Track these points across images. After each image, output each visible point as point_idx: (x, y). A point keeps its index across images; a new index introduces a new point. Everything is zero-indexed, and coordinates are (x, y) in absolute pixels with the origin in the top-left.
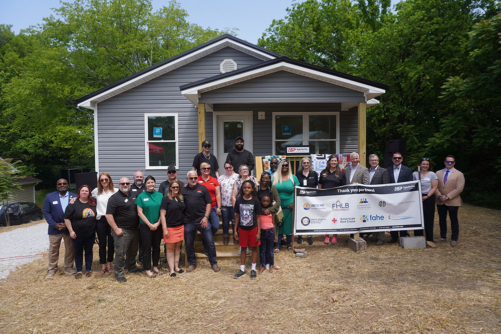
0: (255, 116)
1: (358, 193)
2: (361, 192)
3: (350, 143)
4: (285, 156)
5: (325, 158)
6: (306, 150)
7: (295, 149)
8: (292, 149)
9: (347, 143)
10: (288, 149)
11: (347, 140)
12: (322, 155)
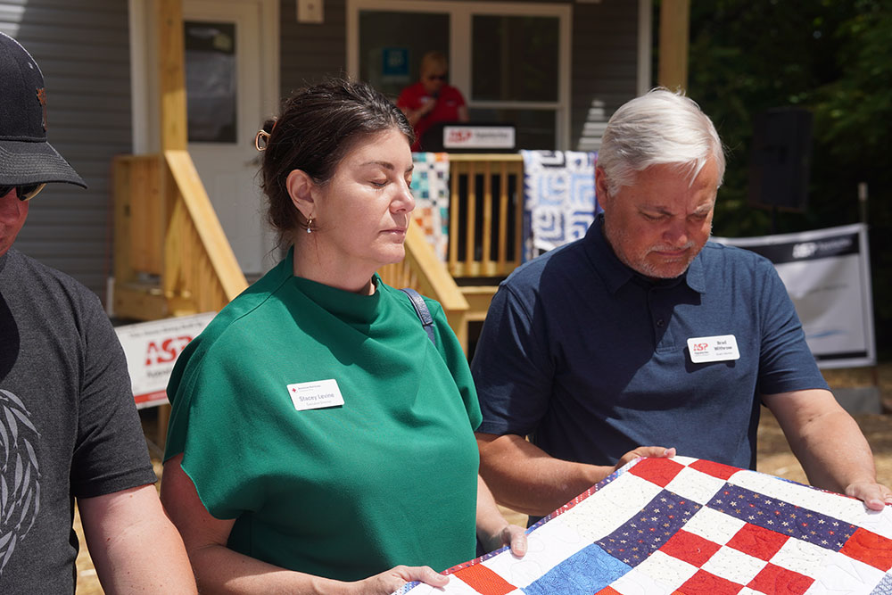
0: (289, 9)
3: (601, 118)
4: (446, 157)
5: (563, 165)
6: (505, 136)
7: (469, 135)
8: (460, 134)
9: (591, 118)
10: (449, 133)
11: (591, 107)
12: (553, 156)
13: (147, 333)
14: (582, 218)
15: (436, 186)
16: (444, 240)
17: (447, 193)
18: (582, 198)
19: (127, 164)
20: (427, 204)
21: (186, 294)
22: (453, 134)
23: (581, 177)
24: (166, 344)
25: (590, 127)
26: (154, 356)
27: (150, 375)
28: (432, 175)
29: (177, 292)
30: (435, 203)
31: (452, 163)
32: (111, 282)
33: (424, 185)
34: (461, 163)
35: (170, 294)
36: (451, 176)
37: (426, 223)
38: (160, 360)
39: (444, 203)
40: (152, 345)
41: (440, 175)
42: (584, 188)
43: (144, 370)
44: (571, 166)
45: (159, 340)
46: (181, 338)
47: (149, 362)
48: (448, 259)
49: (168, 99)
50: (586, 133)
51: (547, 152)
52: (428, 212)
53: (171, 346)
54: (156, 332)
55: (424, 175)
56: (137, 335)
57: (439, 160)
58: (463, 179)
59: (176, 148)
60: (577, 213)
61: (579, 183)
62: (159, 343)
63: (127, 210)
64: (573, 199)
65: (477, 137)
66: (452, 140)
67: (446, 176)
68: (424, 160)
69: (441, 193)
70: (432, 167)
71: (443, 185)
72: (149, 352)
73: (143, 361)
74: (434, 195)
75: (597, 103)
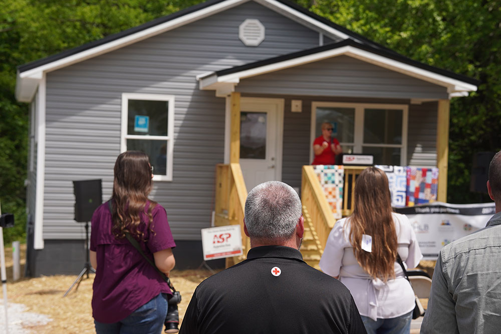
0: (288, 106)
1: (439, 213)
2: (443, 213)
3: (420, 151)
4: (343, 167)
5: (393, 172)
6: (369, 159)
7: (354, 158)
8: (350, 158)
9: (416, 151)
10: (345, 158)
11: (416, 147)
12: (389, 168)
13: (214, 232)
14: (400, 194)
15: (338, 179)
16: (341, 200)
17: (342, 182)
18: (401, 185)
19: (221, 167)
20: (334, 186)
21: (236, 218)
22: (347, 158)
23: (400, 177)
24: (221, 236)
25: (415, 155)
26: (216, 240)
27: (215, 247)
28: (337, 174)
29: (233, 217)
30: (337, 186)
31: (345, 170)
32: (214, 213)
33: (333, 178)
34: (350, 170)
35: (230, 218)
36: (345, 175)
37: (333, 193)
38: (218, 242)
39: (341, 186)
40: (216, 236)
41: (340, 174)
42: (401, 182)
43: (212, 245)
44: (396, 172)
45: (218, 234)
46: (226, 234)
47: (214, 242)
48: (343, 208)
49: (233, 144)
50: (413, 157)
51: (386, 166)
52: (334, 189)
53: (223, 237)
54: (217, 231)
55: (333, 174)
56: (210, 232)
57: (340, 168)
58: (350, 176)
59: (235, 162)
60: (398, 191)
61: (399, 179)
62: (218, 235)
63: (220, 185)
64: (396, 186)
65: (356, 160)
66: (346, 160)
67: (342, 175)
68: (333, 168)
69: (340, 182)
70: (336, 171)
71: (341, 178)
72: (214, 238)
73: (212, 242)
74: (337, 182)
75: (419, 145)
